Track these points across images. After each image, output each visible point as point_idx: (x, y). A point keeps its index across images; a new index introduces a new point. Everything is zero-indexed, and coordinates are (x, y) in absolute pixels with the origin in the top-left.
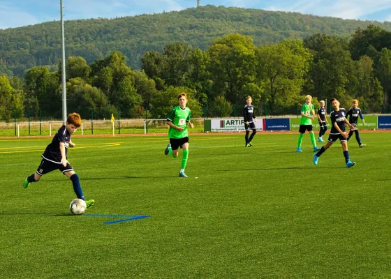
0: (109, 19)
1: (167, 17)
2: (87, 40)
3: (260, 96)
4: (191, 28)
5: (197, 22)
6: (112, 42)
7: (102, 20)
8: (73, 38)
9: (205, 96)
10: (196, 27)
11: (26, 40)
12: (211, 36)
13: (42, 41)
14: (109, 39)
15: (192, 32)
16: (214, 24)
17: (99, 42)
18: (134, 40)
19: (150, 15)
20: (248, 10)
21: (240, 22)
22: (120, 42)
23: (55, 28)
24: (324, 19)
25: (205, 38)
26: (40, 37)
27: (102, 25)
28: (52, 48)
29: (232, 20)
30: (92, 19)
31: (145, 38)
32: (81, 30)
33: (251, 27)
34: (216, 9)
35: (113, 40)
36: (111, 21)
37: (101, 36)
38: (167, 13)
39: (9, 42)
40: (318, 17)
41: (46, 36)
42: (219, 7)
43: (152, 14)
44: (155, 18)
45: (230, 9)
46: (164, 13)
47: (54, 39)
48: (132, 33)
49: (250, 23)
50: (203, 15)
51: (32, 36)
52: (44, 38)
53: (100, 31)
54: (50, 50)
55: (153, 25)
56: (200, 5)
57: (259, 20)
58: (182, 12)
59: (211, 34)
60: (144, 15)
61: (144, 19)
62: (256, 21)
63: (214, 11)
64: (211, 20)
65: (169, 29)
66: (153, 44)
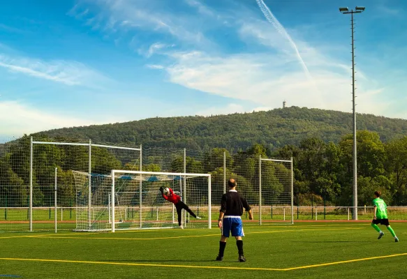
0: (205, 116)
1: (257, 116)
2: (186, 135)
3: (390, 188)
4: (279, 126)
5: (284, 121)
6: (208, 137)
7: (199, 117)
8: (174, 133)
9: (340, 186)
10: (283, 125)
11: (133, 134)
12: (297, 133)
13: (147, 135)
14: (206, 135)
15: (279, 130)
16: (298, 123)
17: (197, 137)
18: (228, 135)
19: (241, 114)
20: (329, 112)
21: (321, 122)
22: (216, 138)
23: (157, 124)
24: (394, 120)
25: (291, 135)
26: (145, 132)
27: (200, 122)
28: (156, 141)
29: (315, 119)
30: (190, 117)
31: (238, 134)
32: (181, 126)
33: (331, 127)
34: (300, 110)
35: (210, 135)
36: (208, 119)
37: (199, 132)
38: (256, 113)
39: (117, 136)
40: (389, 119)
41: (150, 131)
42: (303, 108)
43: (243, 113)
44: (246, 116)
45: (312, 110)
46: (254, 112)
47: (157, 134)
48: (226, 130)
49: (330, 123)
50: (288, 115)
51: (138, 130)
52: (148, 132)
53: (198, 127)
54: (154, 142)
55: (245, 123)
56: (286, 106)
57: (338, 120)
58: (270, 112)
59: (296, 131)
60: (236, 114)
61: (236, 118)
62: (336, 121)
63: (298, 111)
64: (296, 119)
65: (259, 126)
66: (245, 139)
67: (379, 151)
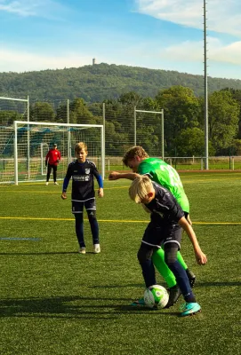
0: (18, 73)
1: (68, 72)
4: (89, 81)
5: (93, 77)
10: (93, 81)
14: (19, 90)
15: (89, 85)
16: (108, 79)
18: (41, 91)
20: (136, 68)
21: (129, 78)
25: (101, 90)
27: (13, 78)
29: (123, 76)
31: (50, 89)
33: (138, 82)
34: (109, 66)
35: (23, 91)
36: (21, 74)
37: (13, 87)
42: (111, 65)
44: (58, 72)
45: (120, 67)
46: (65, 69)
48: (39, 85)
50: (98, 72)
53: (12, 83)
55: (57, 79)
56: (95, 63)
58: (80, 69)
59: (105, 87)
61: (49, 74)
62: (142, 78)
64: (105, 75)
65: (70, 82)
66: (58, 94)
67: (194, 104)
